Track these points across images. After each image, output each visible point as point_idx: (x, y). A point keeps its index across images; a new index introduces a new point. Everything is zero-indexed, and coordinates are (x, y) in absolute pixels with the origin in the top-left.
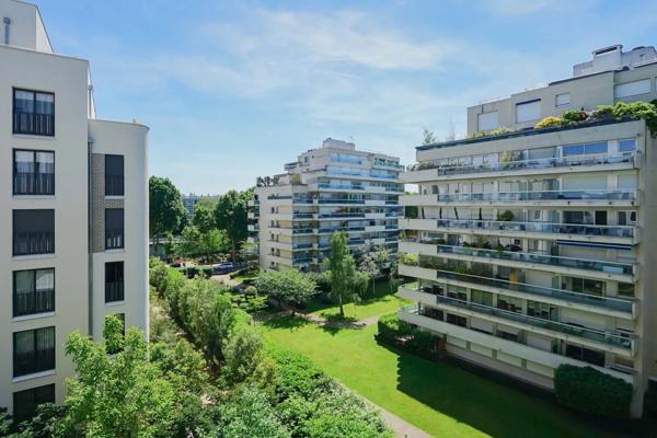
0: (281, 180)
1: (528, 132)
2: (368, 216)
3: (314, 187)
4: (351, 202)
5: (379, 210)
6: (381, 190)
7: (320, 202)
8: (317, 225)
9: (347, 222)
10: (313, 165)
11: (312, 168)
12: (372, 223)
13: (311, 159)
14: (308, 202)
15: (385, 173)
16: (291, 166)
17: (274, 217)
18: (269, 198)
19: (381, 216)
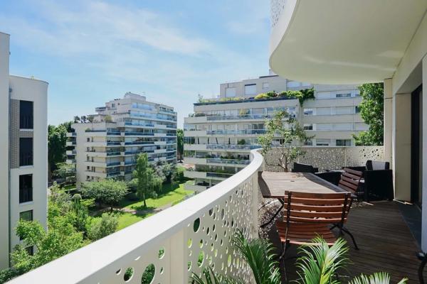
0: (95, 118)
1: (252, 100)
2: (156, 143)
3: (122, 125)
4: (145, 134)
5: (163, 139)
6: (164, 127)
7: (126, 134)
8: (124, 149)
9: (143, 147)
10: (119, 109)
11: (118, 111)
12: (158, 148)
13: (117, 106)
14: (117, 134)
15: (166, 117)
16: (101, 109)
17: (90, 145)
18: (86, 131)
19: (164, 143)
